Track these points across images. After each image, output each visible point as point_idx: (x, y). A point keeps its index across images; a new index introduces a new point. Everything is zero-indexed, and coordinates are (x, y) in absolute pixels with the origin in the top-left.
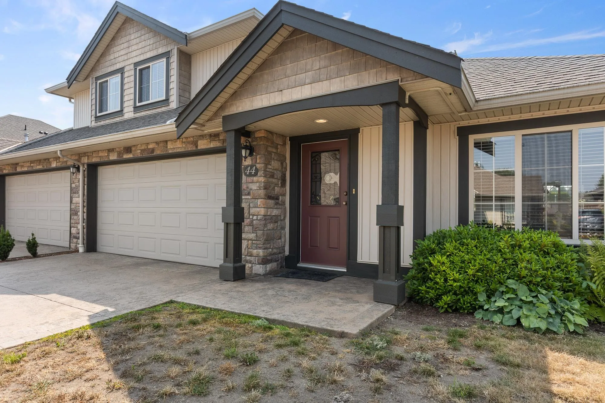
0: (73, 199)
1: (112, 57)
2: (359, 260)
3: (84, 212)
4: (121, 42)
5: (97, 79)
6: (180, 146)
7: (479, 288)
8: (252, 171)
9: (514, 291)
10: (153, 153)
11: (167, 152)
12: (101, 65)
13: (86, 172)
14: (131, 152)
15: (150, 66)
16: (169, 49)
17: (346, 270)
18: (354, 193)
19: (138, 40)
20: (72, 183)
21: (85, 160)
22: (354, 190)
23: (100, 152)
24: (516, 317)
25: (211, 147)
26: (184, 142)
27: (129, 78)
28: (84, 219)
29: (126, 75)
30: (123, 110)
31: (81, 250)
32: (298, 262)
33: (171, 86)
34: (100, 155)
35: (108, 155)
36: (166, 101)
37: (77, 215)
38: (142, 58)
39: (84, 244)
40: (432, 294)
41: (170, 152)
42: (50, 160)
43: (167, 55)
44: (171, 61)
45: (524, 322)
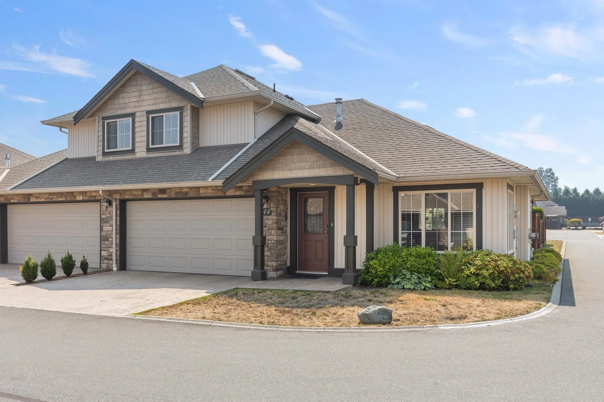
0: (104, 227)
1: (121, 101)
2: (336, 267)
3: (116, 238)
4: (132, 90)
5: (104, 118)
6: (210, 192)
7: (391, 274)
8: (268, 212)
9: (405, 275)
10: (187, 195)
11: (200, 196)
12: (108, 107)
13: (118, 206)
14: (165, 193)
15: (163, 116)
16: (182, 105)
17: (327, 274)
18: (332, 226)
19: (150, 92)
20: (102, 214)
21: (118, 197)
22: (332, 224)
23: (133, 191)
24: (402, 285)
25: (237, 194)
26: (214, 189)
27: (141, 123)
28: (117, 244)
29: (137, 119)
30: (135, 150)
31: (115, 269)
32: (296, 270)
33: (185, 135)
34: (133, 193)
35: (143, 194)
36: (180, 147)
37: (108, 240)
38: (154, 108)
39: (117, 264)
40: (370, 278)
41: (202, 195)
42: (74, 194)
43: (181, 109)
44: (184, 114)
45: (405, 287)
